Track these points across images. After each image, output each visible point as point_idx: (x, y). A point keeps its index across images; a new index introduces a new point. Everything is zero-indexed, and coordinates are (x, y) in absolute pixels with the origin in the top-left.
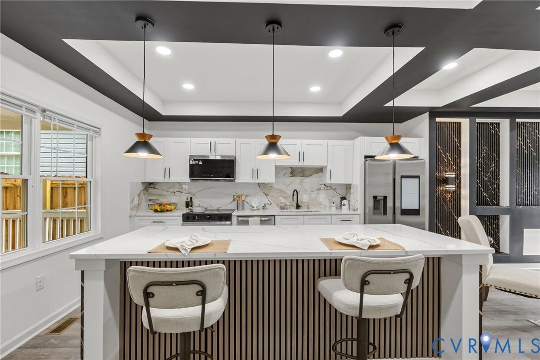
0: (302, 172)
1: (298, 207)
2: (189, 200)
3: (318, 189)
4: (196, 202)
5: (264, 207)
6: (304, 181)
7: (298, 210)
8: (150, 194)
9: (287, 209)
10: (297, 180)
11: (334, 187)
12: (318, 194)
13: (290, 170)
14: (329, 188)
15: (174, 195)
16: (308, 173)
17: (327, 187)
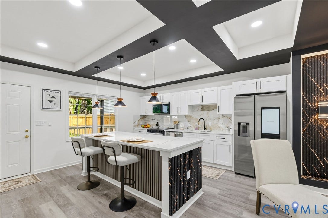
0: (208, 108)
1: (205, 129)
2: (157, 123)
3: (218, 118)
4: (159, 124)
5: (188, 128)
6: (209, 113)
7: (204, 131)
8: (145, 121)
9: (199, 129)
10: (205, 112)
11: (229, 117)
12: (218, 121)
13: (201, 107)
14: (225, 117)
15: (153, 121)
16: (211, 108)
17: (224, 116)
